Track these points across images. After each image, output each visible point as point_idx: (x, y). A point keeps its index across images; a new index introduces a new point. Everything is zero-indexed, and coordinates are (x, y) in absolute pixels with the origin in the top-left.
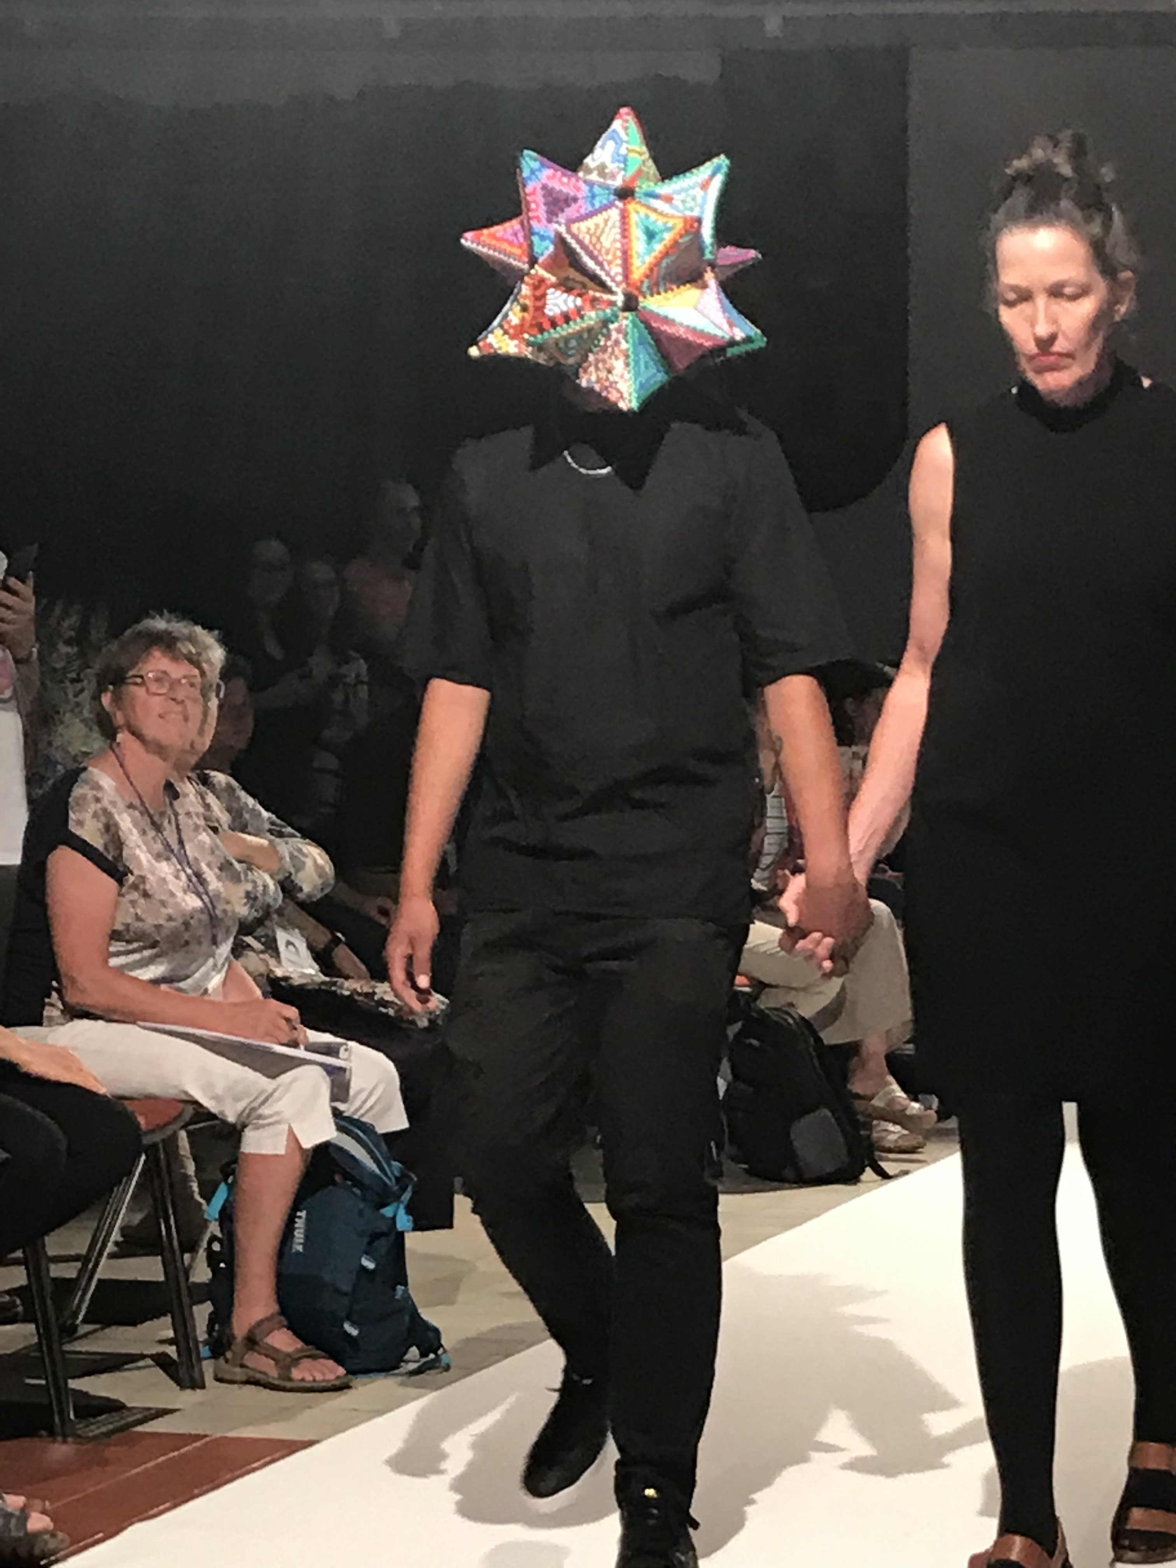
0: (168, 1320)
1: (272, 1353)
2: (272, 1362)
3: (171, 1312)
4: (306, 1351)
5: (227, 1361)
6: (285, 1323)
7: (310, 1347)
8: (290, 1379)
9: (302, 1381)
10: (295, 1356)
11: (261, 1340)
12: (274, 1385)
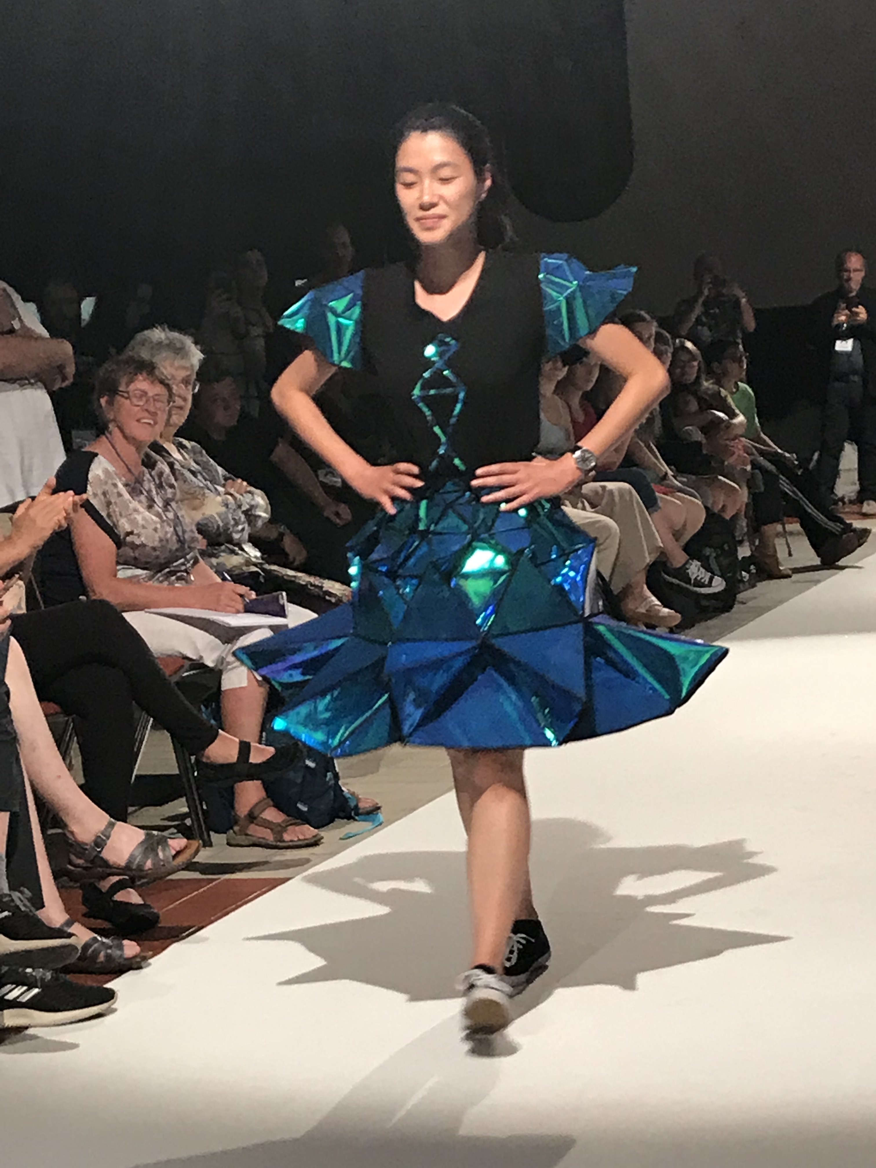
0: (184, 799)
1: (267, 824)
2: (269, 830)
3: (186, 795)
4: (288, 821)
5: (234, 832)
6: (271, 803)
7: (290, 818)
8: (284, 841)
9: (291, 841)
10: (284, 825)
11: (258, 816)
12: (272, 845)
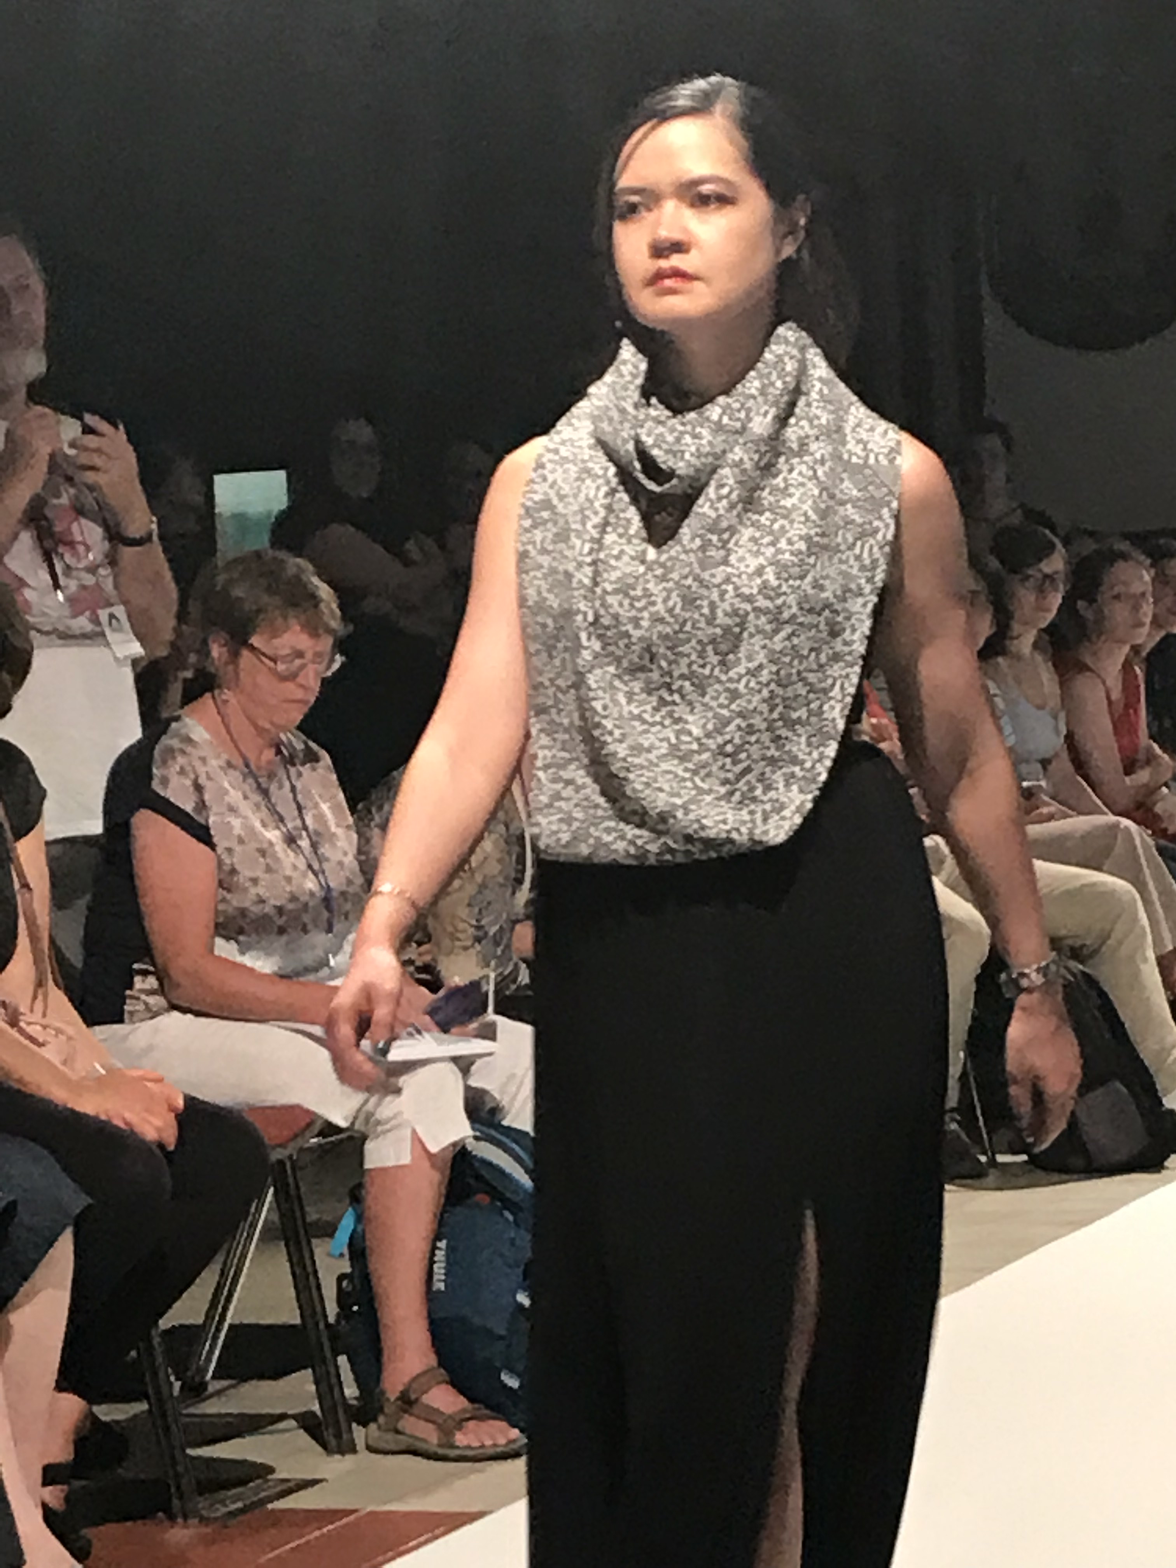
2: (433, 1426)
5: (379, 1426)
6: (444, 1376)
9: (469, 1447)
10: (457, 1418)
11: (417, 1400)
12: (436, 1453)
